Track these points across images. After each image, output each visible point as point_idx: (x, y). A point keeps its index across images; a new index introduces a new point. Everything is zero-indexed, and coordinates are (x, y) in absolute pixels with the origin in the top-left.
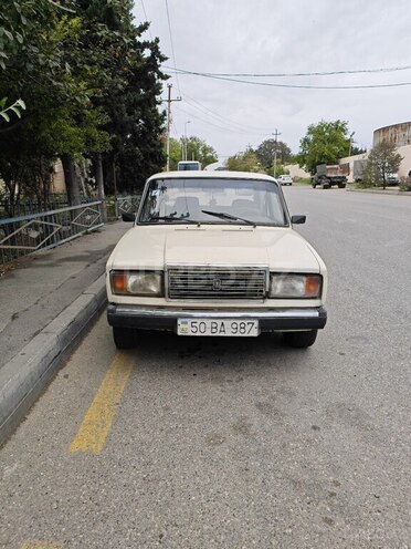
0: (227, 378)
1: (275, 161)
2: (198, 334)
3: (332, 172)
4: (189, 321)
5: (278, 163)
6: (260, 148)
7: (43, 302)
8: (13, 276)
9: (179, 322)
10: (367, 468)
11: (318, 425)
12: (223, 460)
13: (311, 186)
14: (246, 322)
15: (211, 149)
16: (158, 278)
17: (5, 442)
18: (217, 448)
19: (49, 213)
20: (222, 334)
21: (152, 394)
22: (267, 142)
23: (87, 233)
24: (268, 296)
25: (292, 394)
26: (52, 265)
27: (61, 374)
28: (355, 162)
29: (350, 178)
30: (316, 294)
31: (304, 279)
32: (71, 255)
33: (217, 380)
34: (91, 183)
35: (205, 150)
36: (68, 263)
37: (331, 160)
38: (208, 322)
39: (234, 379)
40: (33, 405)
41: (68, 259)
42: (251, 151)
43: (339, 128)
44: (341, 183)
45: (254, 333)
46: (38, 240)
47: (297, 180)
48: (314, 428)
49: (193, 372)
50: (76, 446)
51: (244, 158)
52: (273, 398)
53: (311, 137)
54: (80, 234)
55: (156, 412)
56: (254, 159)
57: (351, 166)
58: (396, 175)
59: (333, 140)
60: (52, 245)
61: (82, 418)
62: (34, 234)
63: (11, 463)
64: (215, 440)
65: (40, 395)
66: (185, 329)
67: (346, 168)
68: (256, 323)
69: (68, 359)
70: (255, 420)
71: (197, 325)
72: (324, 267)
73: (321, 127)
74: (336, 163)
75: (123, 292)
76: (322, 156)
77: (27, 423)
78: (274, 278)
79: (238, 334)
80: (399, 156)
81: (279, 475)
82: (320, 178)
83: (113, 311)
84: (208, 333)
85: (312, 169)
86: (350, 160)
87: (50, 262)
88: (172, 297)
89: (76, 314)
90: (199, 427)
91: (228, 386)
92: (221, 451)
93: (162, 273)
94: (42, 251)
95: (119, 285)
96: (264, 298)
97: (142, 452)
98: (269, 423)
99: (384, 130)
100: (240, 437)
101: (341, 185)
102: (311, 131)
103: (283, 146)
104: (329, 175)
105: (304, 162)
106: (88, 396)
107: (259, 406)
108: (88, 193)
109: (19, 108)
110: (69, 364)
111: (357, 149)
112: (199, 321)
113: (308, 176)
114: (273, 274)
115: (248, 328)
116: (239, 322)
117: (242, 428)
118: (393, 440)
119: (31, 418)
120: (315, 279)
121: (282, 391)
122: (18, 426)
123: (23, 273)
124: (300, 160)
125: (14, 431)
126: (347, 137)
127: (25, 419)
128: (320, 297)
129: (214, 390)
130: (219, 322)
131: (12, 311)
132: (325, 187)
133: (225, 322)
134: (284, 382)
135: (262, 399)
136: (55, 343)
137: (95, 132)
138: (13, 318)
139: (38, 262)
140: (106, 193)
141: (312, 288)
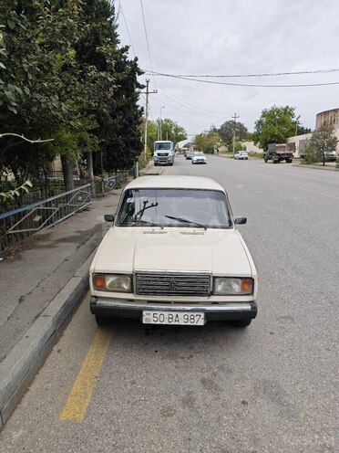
0: (181, 355)
1: (234, 138)
2: (158, 323)
3: (281, 149)
4: (152, 313)
5: (236, 140)
6: (222, 128)
7: (43, 285)
8: (20, 258)
9: (144, 313)
10: (280, 440)
11: (246, 400)
12: (173, 430)
13: (263, 161)
14: (195, 314)
15: (181, 129)
16: (129, 279)
17: (14, 411)
18: (169, 419)
19: (49, 200)
20: (177, 323)
21: (123, 368)
22: (227, 123)
23: (79, 212)
24: (212, 294)
25: (230, 371)
26: (50, 247)
27: (55, 348)
28: (300, 141)
29: (296, 154)
30: (250, 292)
31: (240, 281)
32: (65, 236)
33: (173, 357)
34: (83, 164)
35: (177, 130)
36: (63, 244)
37: (281, 139)
38: (166, 314)
39: (186, 356)
40: (34, 378)
41: (63, 240)
42: (215, 129)
43: (288, 112)
44: (288, 159)
45: (201, 323)
46: (40, 222)
47: (252, 155)
48: (244, 403)
49: (155, 349)
50: (65, 415)
51: (209, 136)
52: (214, 374)
53: (264, 120)
54: (73, 213)
55: (125, 386)
56: (217, 136)
57: (297, 145)
58: (334, 153)
59: (282, 122)
60: (51, 225)
61: (70, 390)
62: (37, 218)
63: (17, 428)
64: (167, 412)
65: (39, 369)
66: (148, 318)
67: (293, 146)
68: (203, 315)
69: (61, 335)
70: (200, 394)
71: (158, 316)
72: (255, 273)
73: (272, 112)
74: (285, 142)
75: (102, 288)
76: (273, 136)
77: (29, 394)
78: (217, 280)
79: (189, 324)
80: (336, 138)
81: (213, 445)
82: (271, 154)
83: (94, 303)
84: (166, 322)
85: (265, 146)
86: (296, 139)
87: (49, 243)
88: (139, 294)
89: (67, 296)
90: (157, 400)
91: (181, 363)
92: (172, 422)
93: (131, 276)
94: (43, 232)
95: (99, 283)
96: (209, 295)
97: (112, 422)
98: (210, 397)
99: (326, 113)
100: (187, 410)
101: (289, 161)
102: (264, 114)
103: (241, 126)
104: (278, 152)
105: (258, 140)
106: (75, 370)
107: (204, 381)
108: (81, 171)
109: (27, 186)
110: (61, 339)
111: (303, 128)
112: (159, 313)
113: (261, 151)
114: (215, 278)
115: (196, 318)
116: (189, 314)
117: (188, 401)
118: (302, 415)
119: (32, 388)
120: (248, 282)
121: (221, 368)
122: (23, 396)
123: (29, 254)
124: (255, 138)
125: (19, 401)
126: (294, 119)
127: (28, 390)
128: (252, 294)
129: (170, 365)
130: (174, 314)
131: (19, 294)
132: (275, 162)
133: (179, 314)
134: (224, 359)
135: (207, 375)
136: (51, 325)
137: (86, 136)
138: (21, 300)
139: (40, 243)
140: (94, 174)
141: (246, 287)
